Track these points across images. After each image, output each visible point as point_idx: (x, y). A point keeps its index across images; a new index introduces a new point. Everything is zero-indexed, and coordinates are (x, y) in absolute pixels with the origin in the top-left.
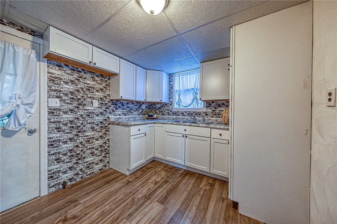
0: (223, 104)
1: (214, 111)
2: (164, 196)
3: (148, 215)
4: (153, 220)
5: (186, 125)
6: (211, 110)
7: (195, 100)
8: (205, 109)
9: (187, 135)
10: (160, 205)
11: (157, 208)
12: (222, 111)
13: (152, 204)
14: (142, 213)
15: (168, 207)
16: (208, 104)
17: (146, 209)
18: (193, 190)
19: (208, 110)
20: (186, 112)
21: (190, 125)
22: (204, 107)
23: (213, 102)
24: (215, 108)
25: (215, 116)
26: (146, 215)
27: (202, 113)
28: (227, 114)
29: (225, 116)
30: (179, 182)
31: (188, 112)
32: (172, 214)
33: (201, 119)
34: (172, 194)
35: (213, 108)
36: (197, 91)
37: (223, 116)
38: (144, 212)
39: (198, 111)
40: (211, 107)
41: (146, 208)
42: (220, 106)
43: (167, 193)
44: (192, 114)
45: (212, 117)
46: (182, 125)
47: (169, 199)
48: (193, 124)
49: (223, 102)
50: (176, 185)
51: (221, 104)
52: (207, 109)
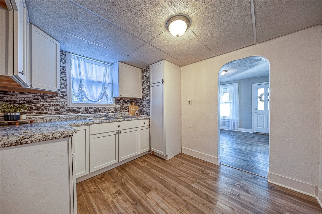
0: (128, 101)
1: (122, 106)
2: (141, 188)
3: (159, 202)
4: (163, 198)
5: (119, 121)
6: (119, 106)
7: (104, 96)
8: (115, 104)
9: (121, 131)
10: (150, 192)
11: (153, 195)
12: (127, 106)
13: (148, 198)
14: (155, 207)
15: (155, 187)
16: (117, 100)
17: (152, 204)
18: (143, 170)
19: (118, 106)
20: (91, 108)
21: (124, 121)
22: (113, 103)
23: (121, 99)
24: (123, 104)
25: (123, 111)
26: (157, 204)
27: (111, 108)
28: (132, 109)
29: (131, 111)
30: (130, 175)
31: (95, 108)
32: (161, 185)
33: (112, 115)
34: (142, 183)
35: (121, 104)
36: (105, 85)
37: (130, 111)
38: (154, 205)
39: (107, 106)
40: (119, 103)
41: (150, 203)
42: (126, 103)
43: (140, 186)
44: (101, 110)
45: (121, 112)
46: (115, 122)
47: (146, 186)
48: (126, 119)
49: (128, 99)
50: (133, 178)
51: (127, 101)
52: (116, 105)
